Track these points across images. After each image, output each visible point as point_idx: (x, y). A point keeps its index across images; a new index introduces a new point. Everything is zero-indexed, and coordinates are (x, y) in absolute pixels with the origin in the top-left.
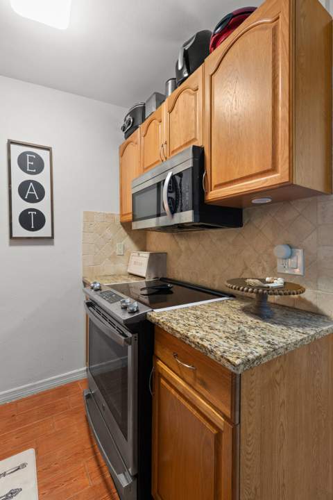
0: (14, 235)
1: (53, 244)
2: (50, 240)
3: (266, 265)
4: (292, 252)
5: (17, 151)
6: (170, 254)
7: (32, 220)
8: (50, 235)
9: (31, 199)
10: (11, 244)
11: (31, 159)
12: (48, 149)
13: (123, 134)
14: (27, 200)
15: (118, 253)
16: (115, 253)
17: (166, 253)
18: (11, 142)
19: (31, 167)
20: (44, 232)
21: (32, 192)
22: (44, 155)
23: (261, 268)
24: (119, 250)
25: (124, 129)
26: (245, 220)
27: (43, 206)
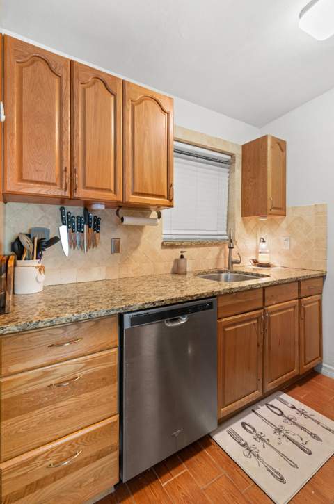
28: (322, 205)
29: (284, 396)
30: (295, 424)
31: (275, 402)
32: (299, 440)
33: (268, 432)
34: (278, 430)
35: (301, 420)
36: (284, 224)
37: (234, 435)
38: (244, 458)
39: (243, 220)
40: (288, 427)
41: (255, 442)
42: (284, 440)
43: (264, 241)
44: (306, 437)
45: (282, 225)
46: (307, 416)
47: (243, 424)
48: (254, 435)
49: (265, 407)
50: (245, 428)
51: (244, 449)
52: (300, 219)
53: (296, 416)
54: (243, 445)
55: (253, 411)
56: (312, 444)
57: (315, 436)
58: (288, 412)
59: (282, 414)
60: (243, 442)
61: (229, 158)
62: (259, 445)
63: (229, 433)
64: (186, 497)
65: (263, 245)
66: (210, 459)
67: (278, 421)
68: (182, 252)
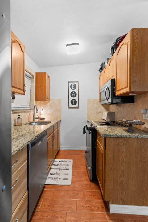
0: (70, 106)
1: (79, 109)
2: (78, 108)
3: (140, 117)
4: (146, 112)
5: (70, 84)
6: (116, 113)
7: (74, 102)
8: (78, 106)
9: (73, 97)
10: (69, 109)
11: (73, 86)
12: (78, 82)
13: (99, 72)
14: (72, 97)
15: (98, 112)
16: (97, 112)
17: (115, 112)
18: (69, 82)
19: (73, 88)
20: (77, 105)
21: (74, 94)
22: (76, 84)
23: (139, 118)
24: (99, 111)
25: (99, 71)
26: (135, 101)
27: (76, 98)
28: (60, 99)
29: (56, 160)
30: (62, 165)
31: (55, 163)
32: (65, 168)
33: (58, 171)
34: (60, 169)
35: (63, 163)
36: (49, 104)
37: (50, 179)
38: (57, 182)
39: (36, 102)
40: (62, 167)
41: (57, 176)
42: (62, 170)
43: (43, 110)
44: (66, 166)
45: (48, 105)
46: (63, 162)
47: (51, 174)
48: (55, 174)
49: (53, 166)
50: (52, 174)
51: (55, 180)
52: (54, 103)
53: (62, 163)
54: (54, 179)
55: (51, 169)
56: (68, 167)
57: (67, 165)
58: (59, 163)
59: (58, 165)
60: (54, 178)
61: (31, 76)
62: (58, 176)
63: (49, 179)
64: (48, 205)
65: (42, 112)
66: (48, 190)
67: (58, 167)
68: (19, 115)
